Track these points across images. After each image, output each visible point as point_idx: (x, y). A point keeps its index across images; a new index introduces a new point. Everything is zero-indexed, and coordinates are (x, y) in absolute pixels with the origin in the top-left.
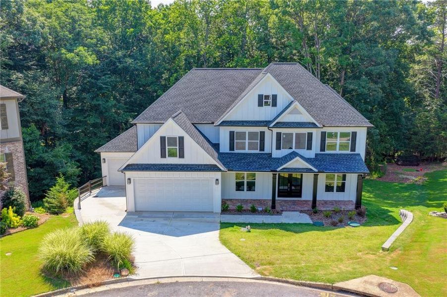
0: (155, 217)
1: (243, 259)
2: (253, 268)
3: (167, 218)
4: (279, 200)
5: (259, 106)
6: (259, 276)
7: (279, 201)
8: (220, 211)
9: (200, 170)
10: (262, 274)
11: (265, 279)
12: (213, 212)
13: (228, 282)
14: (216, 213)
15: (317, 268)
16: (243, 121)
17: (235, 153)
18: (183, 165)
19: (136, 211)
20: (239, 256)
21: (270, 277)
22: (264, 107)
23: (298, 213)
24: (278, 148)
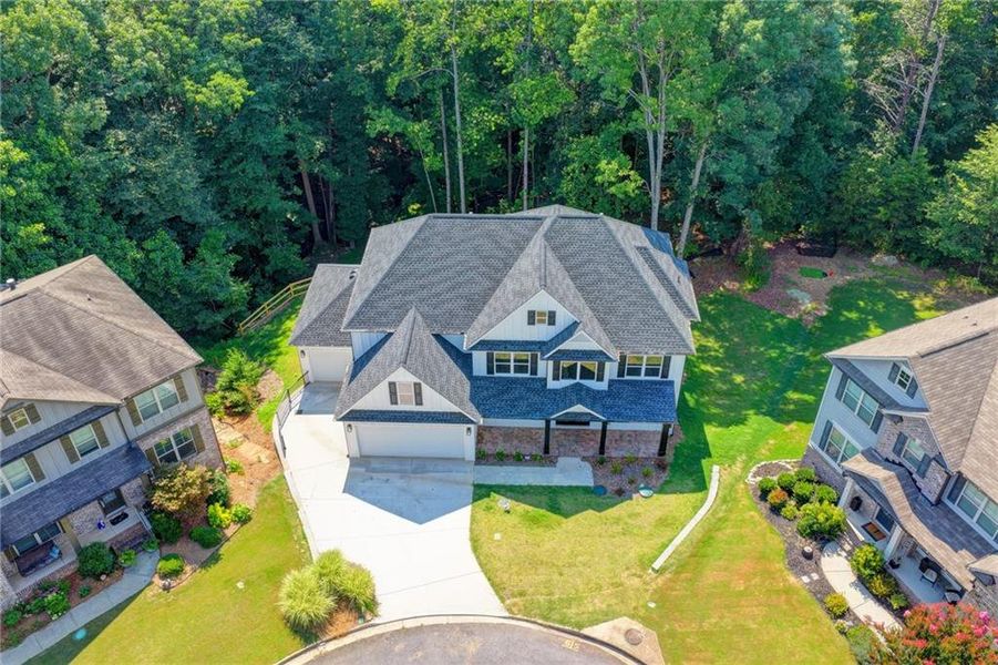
0: (387, 471)
1: (492, 585)
2: (502, 600)
3: (403, 474)
4: (558, 430)
5: (529, 324)
6: (507, 614)
7: (557, 433)
8: (473, 459)
9: (446, 421)
10: (509, 610)
11: (513, 618)
12: (463, 459)
13: (474, 624)
14: (469, 462)
15: (569, 602)
16: (505, 342)
17: (494, 378)
18: (421, 413)
19: (361, 456)
20: (489, 580)
21: (519, 616)
22: (537, 326)
23: (578, 460)
24: (556, 378)
